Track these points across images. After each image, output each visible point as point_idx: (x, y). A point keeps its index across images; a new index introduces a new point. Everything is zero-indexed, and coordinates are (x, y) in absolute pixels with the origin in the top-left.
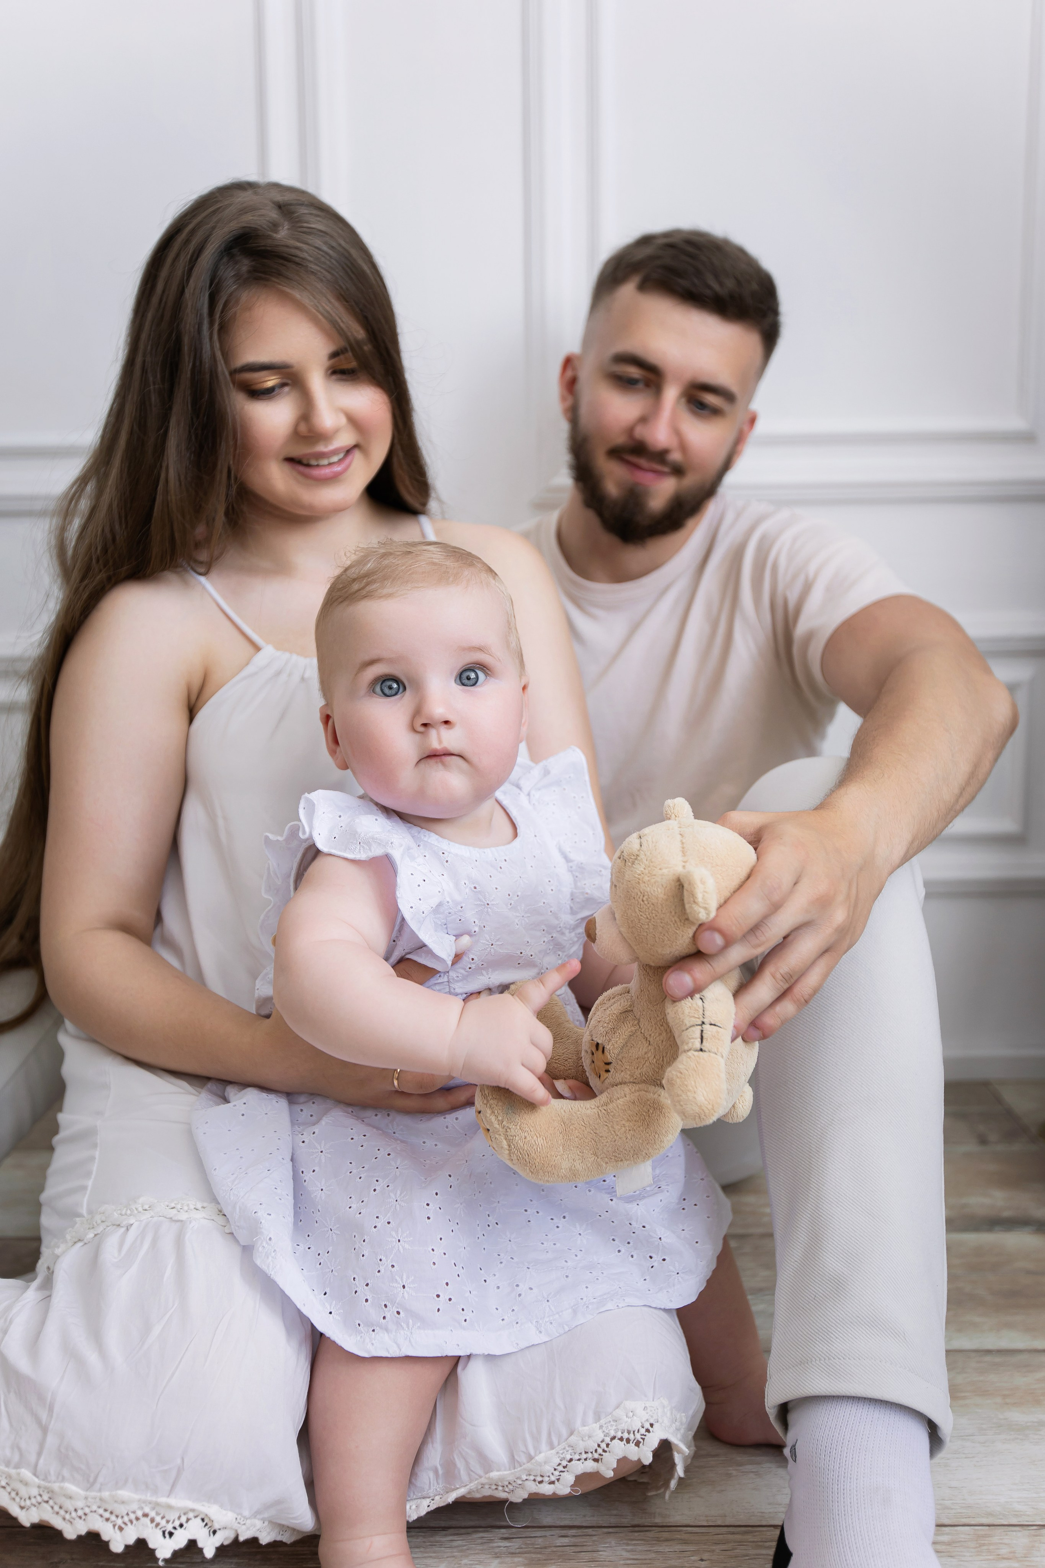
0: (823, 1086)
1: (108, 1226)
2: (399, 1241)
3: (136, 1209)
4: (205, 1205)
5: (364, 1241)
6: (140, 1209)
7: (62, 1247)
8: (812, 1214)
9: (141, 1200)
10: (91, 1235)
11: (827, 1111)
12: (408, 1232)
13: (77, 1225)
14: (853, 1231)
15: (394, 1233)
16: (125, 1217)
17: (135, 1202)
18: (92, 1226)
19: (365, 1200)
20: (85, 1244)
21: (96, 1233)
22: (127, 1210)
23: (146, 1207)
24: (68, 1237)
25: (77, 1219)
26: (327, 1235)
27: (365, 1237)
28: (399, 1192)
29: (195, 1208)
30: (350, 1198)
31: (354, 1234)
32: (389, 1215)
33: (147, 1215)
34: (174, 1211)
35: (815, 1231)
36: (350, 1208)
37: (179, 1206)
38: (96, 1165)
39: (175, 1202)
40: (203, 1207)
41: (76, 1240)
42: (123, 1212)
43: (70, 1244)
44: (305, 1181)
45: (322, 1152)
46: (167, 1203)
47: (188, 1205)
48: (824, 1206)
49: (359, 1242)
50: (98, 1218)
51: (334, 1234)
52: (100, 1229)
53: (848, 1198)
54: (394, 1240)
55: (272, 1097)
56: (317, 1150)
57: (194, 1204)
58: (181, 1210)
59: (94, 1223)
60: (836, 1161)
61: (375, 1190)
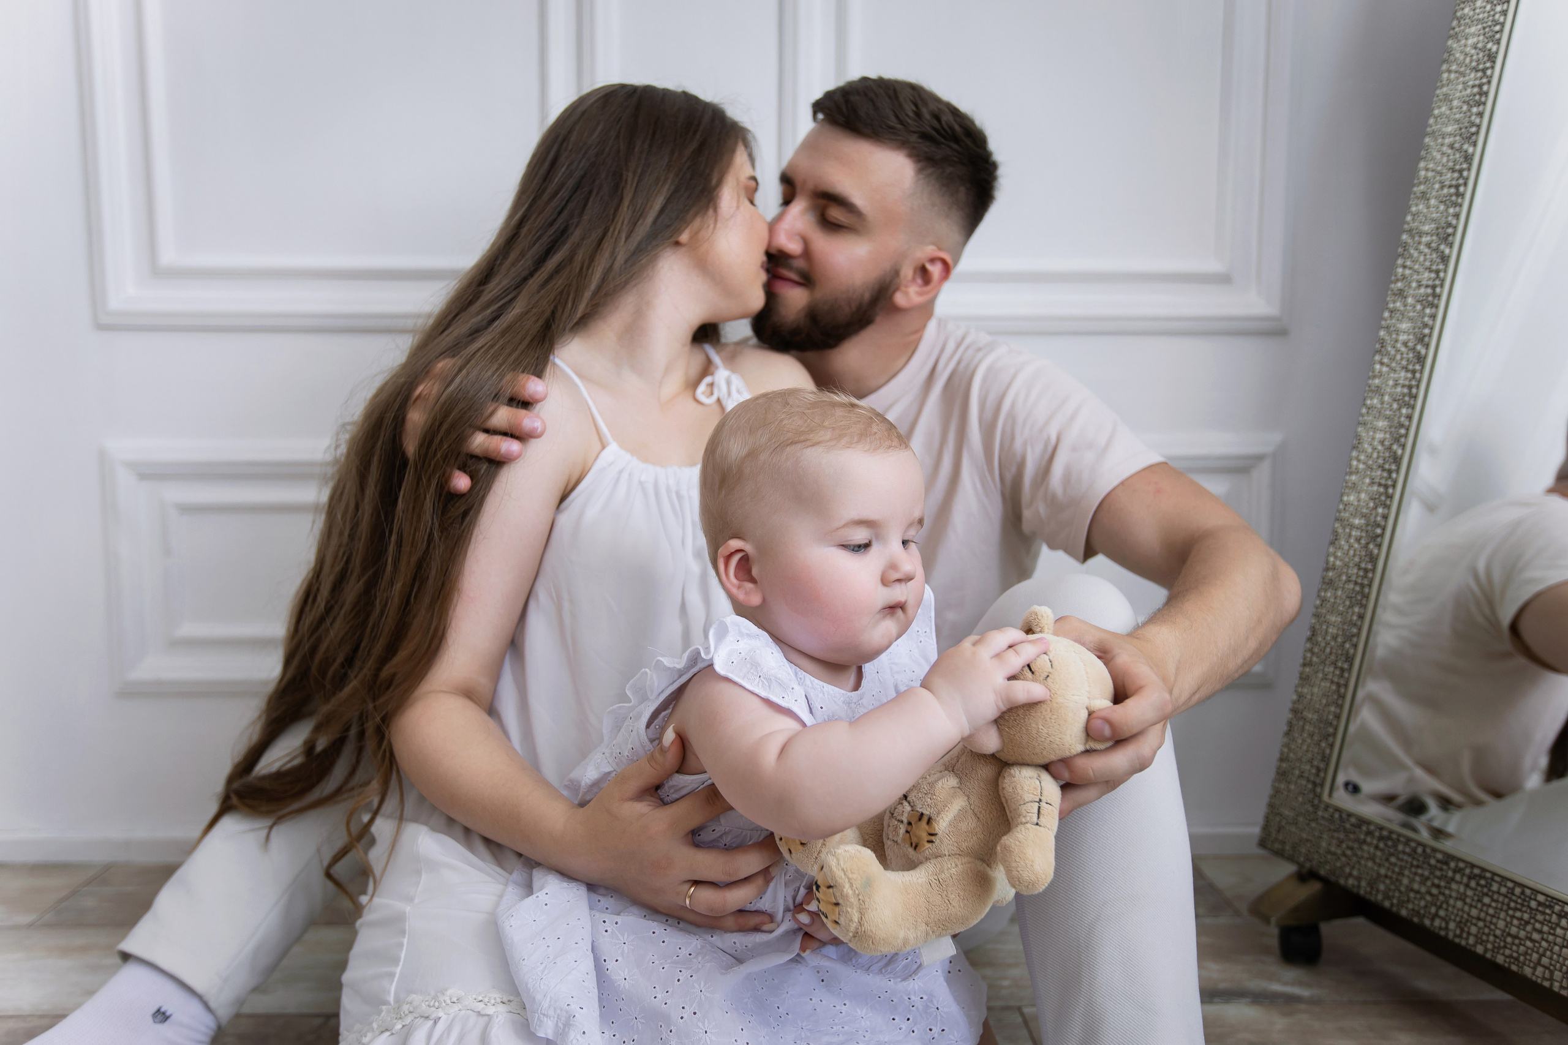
0: (1088, 883)
1: (416, 1018)
2: (706, 1032)
3: (445, 1001)
4: (511, 998)
5: (671, 1031)
6: (448, 1001)
7: (369, 1035)
8: (1085, 1008)
9: (449, 992)
10: (399, 1026)
11: (1093, 907)
12: (714, 1024)
13: (383, 1014)
14: (1127, 1025)
15: (700, 1024)
16: (434, 1009)
17: (443, 994)
18: (399, 1016)
19: (670, 990)
20: (392, 1034)
21: (404, 1024)
22: (435, 1002)
23: (455, 999)
24: (375, 1025)
25: (384, 1007)
26: (632, 1023)
27: (672, 1028)
28: (702, 984)
29: (501, 1002)
30: (655, 988)
31: (660, 1023)
32: (694, 1005)
33: (456, 1007)
34: (481, 1005)
35: (1089, 1024)
36: (655, 998)
37: (486, 1000)
38: (404, 951)
39: (483, 995)
40: (509, 1001)
41: (384, 1030)
42: (432, 1004)
43: (377, 1033)
44: (607, 969)
45: (625, 943)
46: (474, 996)
47: (495, 999)
48: (1097, 1000)
49: (666, 1033)
50: (405, 1008)
51: (639, 1023)
52: (408, 1020)
53: (1120, 992)
54: (701, 1031)
55: (573, 885)
56: (619, 942)
57: (501, 997)
58: (489, 1004)
59: (402, 1013)
60: (1105, 956)
61: (679, 980)
